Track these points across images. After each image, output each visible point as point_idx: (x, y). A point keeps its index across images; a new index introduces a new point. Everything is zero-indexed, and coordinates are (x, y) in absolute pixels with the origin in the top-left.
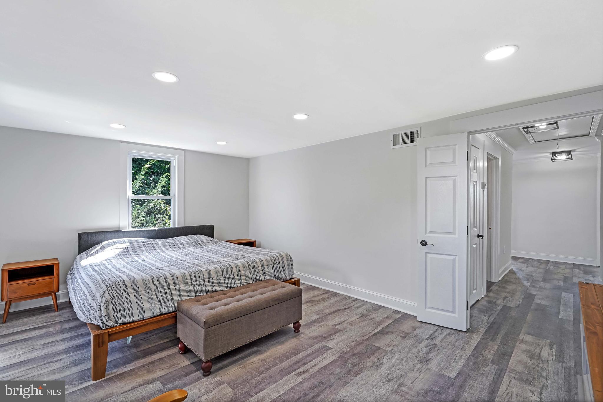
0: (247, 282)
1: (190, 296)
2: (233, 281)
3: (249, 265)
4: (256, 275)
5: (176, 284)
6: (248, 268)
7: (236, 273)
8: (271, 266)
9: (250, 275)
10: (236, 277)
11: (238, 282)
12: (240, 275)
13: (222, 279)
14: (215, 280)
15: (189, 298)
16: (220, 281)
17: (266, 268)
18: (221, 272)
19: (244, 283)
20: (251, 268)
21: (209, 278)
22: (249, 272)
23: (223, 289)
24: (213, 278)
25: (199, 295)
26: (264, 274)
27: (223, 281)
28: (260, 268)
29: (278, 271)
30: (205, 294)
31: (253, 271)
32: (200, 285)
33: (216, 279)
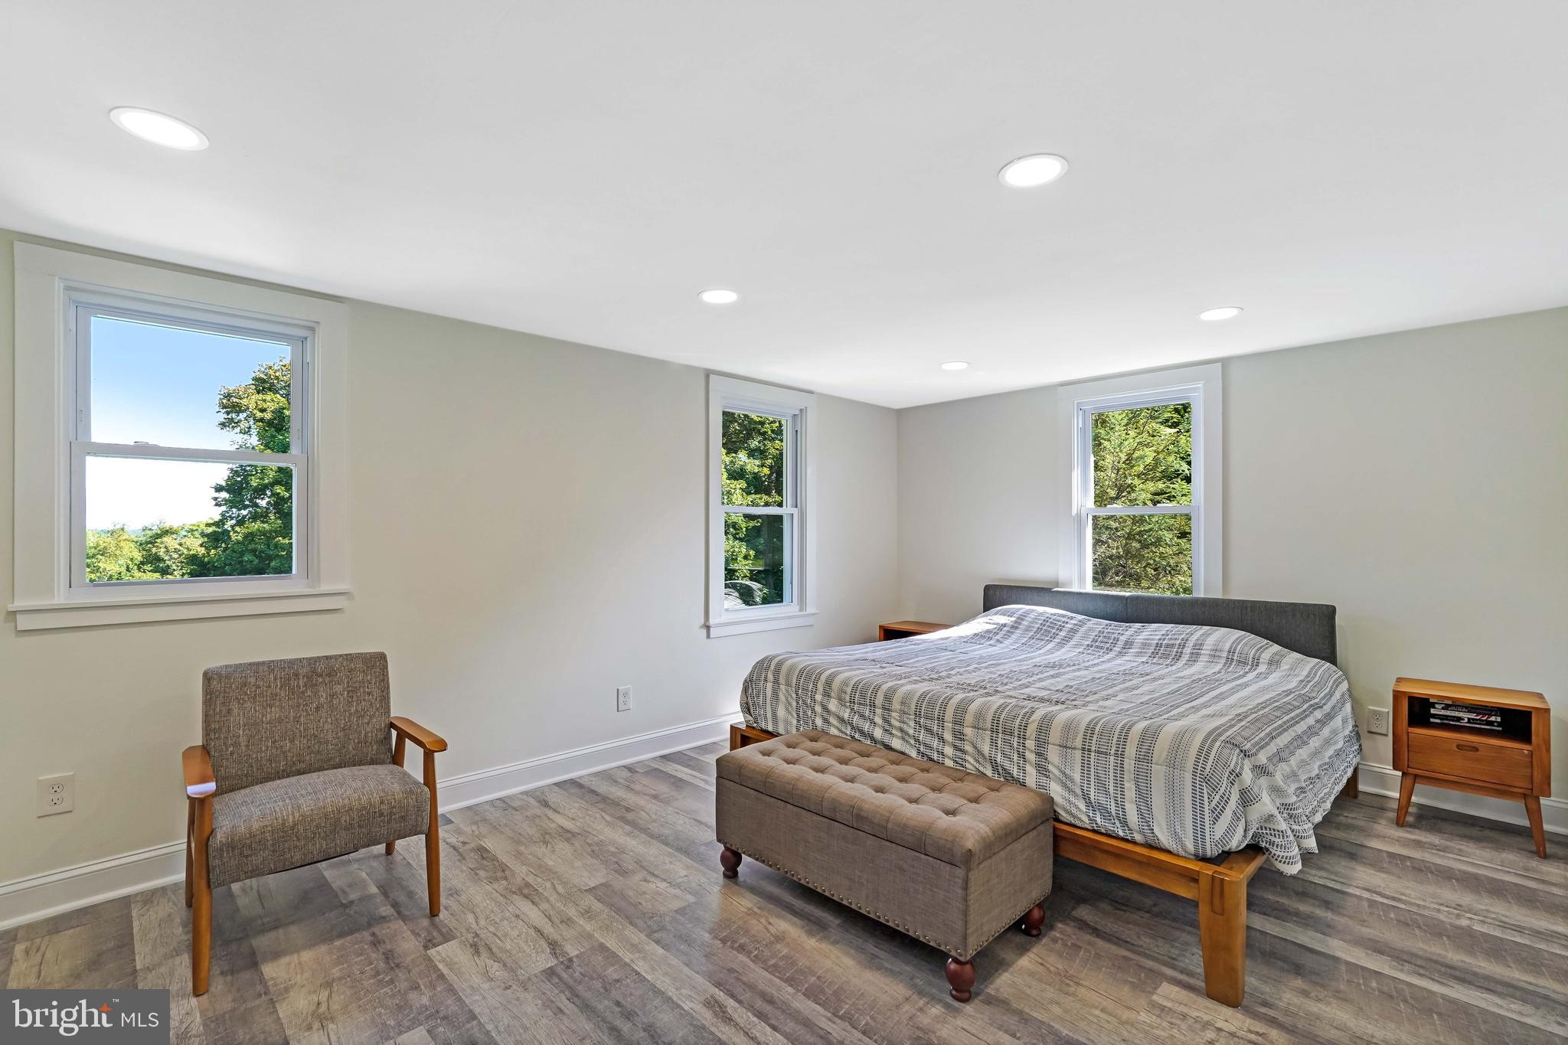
0: (977, 765)
1: (842, 732)
2: (935, 743)
3: (996, 719)
4: (1011, 760)
5: (827, 695)
6: (989, 725)
7: (948, 725)
8: (1078, 754)
9: (986, 749)
10: (948, 736)
11: (949, 750)
12: (959, 735)
13: (912, 724)
14: (897, 720)
15: (840, 734)
16: (905, 727)
17: (1053, 754)
18: (913, 707)
19: (968, 765)
20: (1000, 731)
21: (884, 708)
22: (988, 740)
23: (907, 752)
24: (893, 714)
25: (856, 736)
26: (1042, 769)
27: (911, 732)
28: (1030, 744)
29: (1102, 786)
30: (869, 743)
31: (1004, 741)
32: (862, 716)
33: (898, 718)
